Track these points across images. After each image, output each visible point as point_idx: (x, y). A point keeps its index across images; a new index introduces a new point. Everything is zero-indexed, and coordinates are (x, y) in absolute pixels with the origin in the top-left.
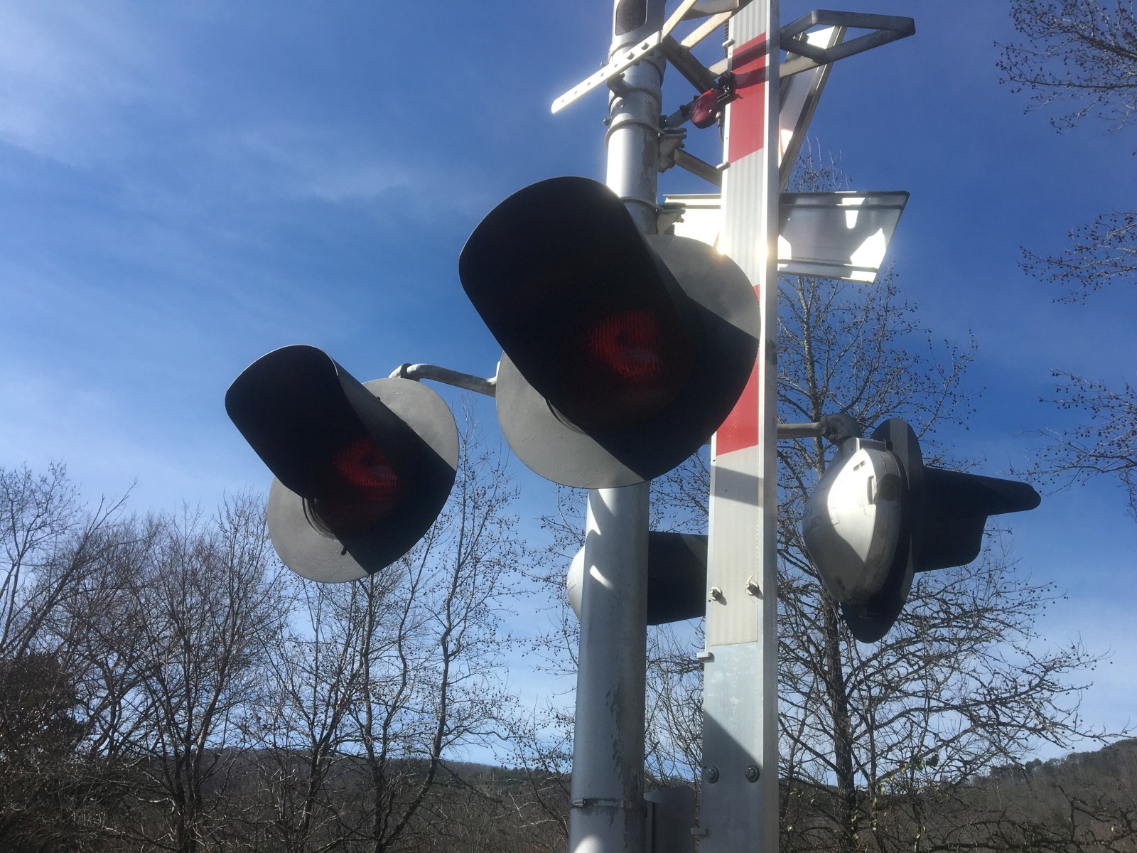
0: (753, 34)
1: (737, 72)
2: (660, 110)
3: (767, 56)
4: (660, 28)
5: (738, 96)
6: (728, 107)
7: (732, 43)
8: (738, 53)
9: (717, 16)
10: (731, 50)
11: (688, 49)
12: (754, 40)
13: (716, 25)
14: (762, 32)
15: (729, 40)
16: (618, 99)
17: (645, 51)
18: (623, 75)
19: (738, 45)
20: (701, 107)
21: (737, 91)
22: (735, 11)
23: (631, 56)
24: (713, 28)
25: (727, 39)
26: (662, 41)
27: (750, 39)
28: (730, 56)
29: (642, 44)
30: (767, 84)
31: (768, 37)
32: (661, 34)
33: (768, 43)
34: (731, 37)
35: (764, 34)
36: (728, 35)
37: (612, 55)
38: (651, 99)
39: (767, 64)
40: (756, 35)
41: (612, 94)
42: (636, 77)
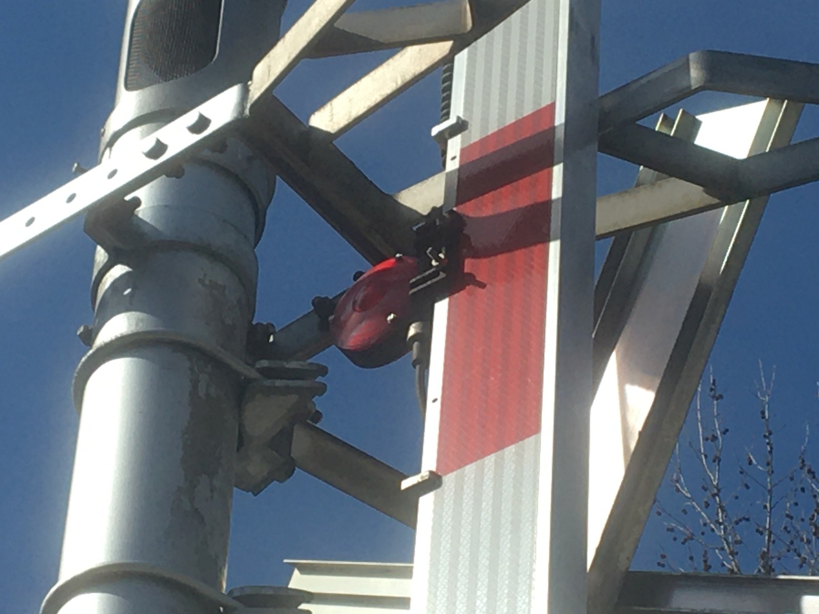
0: (519, 105)
1: (470, 210)
2: (250, 306)
3: (558, 171)
4: (245, 78)
5: (471, 280)
6: (441, 309)
7: (460, 127)
8: (476, 156)
9: (412, 51)
10: (455, 146)
11: (327, 137)
12: (520, 124)
13: (408, 77)
14: (545, 102)
15: (452, 121)
16: (119, 270)
17: (197, 138)
18: (137, 202)
19: (475, 134)
20: (364, 306)
21: (469, 265)
22: (462, 41)
23: (158, 149)
24: (400, 83)
25: (447, 116)
26: (247, 112)
27: (510, 120)
28: (452, 165)
29: (191, 117)
30: (554, 248)
31: (560, 118)
32: (246, 91)
33: (560, 134)
34: (457, 110)
35: (552, 107)
36: (448, 106)
37: (111, 144)
38: (220, 275)
39: (557, 192)
40: (528, 110)
41: (101, 256)
42: (165, 208)
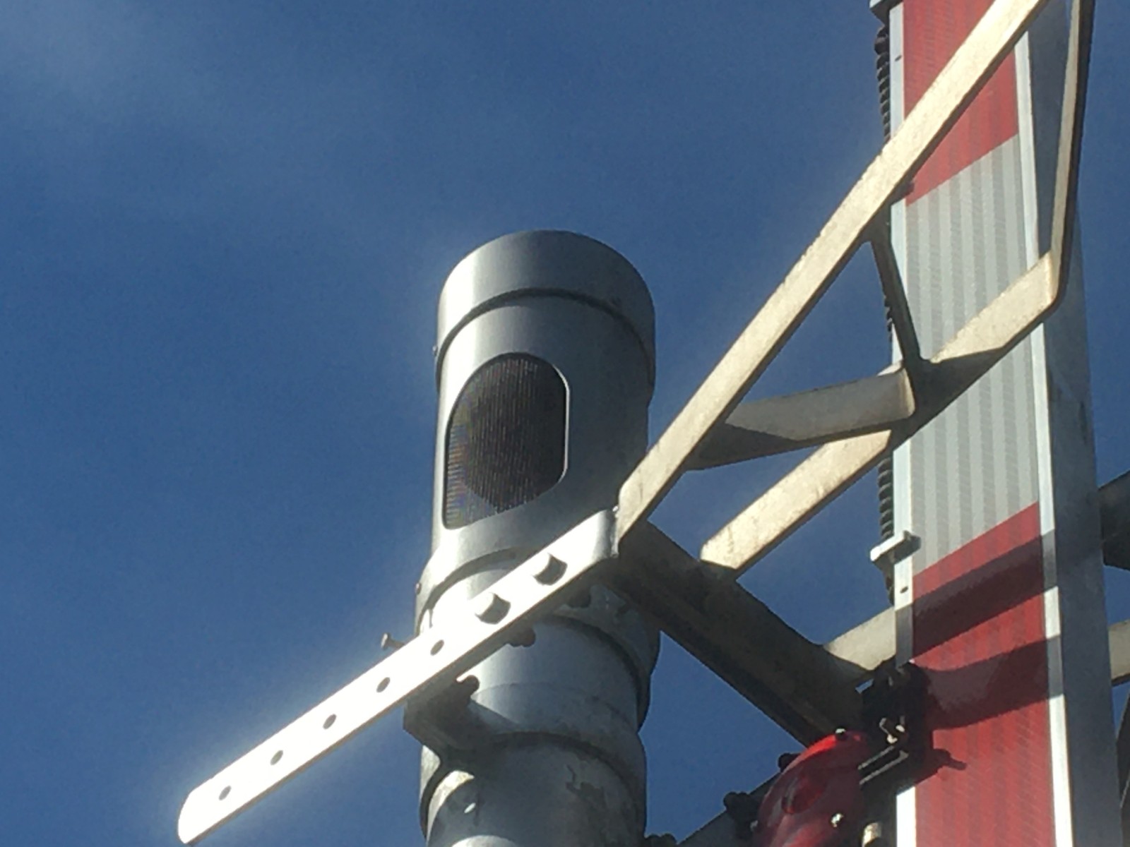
0: (989, 511)
1: (937, 660)
3: (1051, 598)
4: (608, 502)
5: (944, 758)
6: (906, 803)
7: (909, 546)
8: (935, 585)
9: (833, 449)
10: (904, 573)
11: (729, 573)
12: (993, 535)
13: (833, 484)
14: (1025, 503)
15: (897, 538)
16: (455, 779)
17: (549, 590)
18: (473, 683)
19: (931, 554)
20: (798, 805)
21: (940, 738)
23: (498, 609)
24: (822, 493)
25: (889, 532)
26: (615, 549)
27: (978, 531)
28: (903, 599)
29: (539, 562)
30: (1056, 707)
31: (1047, 525)
32: (611, 521)
33: (1049, 546)
34: (903, 522)
35: (1035, 509)
36: (890, 517)
37: (431, 603)
38: (593, 774)
39: (1052, 628)
40: (1002, 517)
41: (429, 760)
42: (513, 688)
